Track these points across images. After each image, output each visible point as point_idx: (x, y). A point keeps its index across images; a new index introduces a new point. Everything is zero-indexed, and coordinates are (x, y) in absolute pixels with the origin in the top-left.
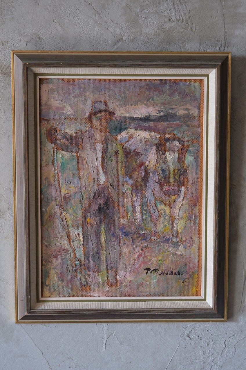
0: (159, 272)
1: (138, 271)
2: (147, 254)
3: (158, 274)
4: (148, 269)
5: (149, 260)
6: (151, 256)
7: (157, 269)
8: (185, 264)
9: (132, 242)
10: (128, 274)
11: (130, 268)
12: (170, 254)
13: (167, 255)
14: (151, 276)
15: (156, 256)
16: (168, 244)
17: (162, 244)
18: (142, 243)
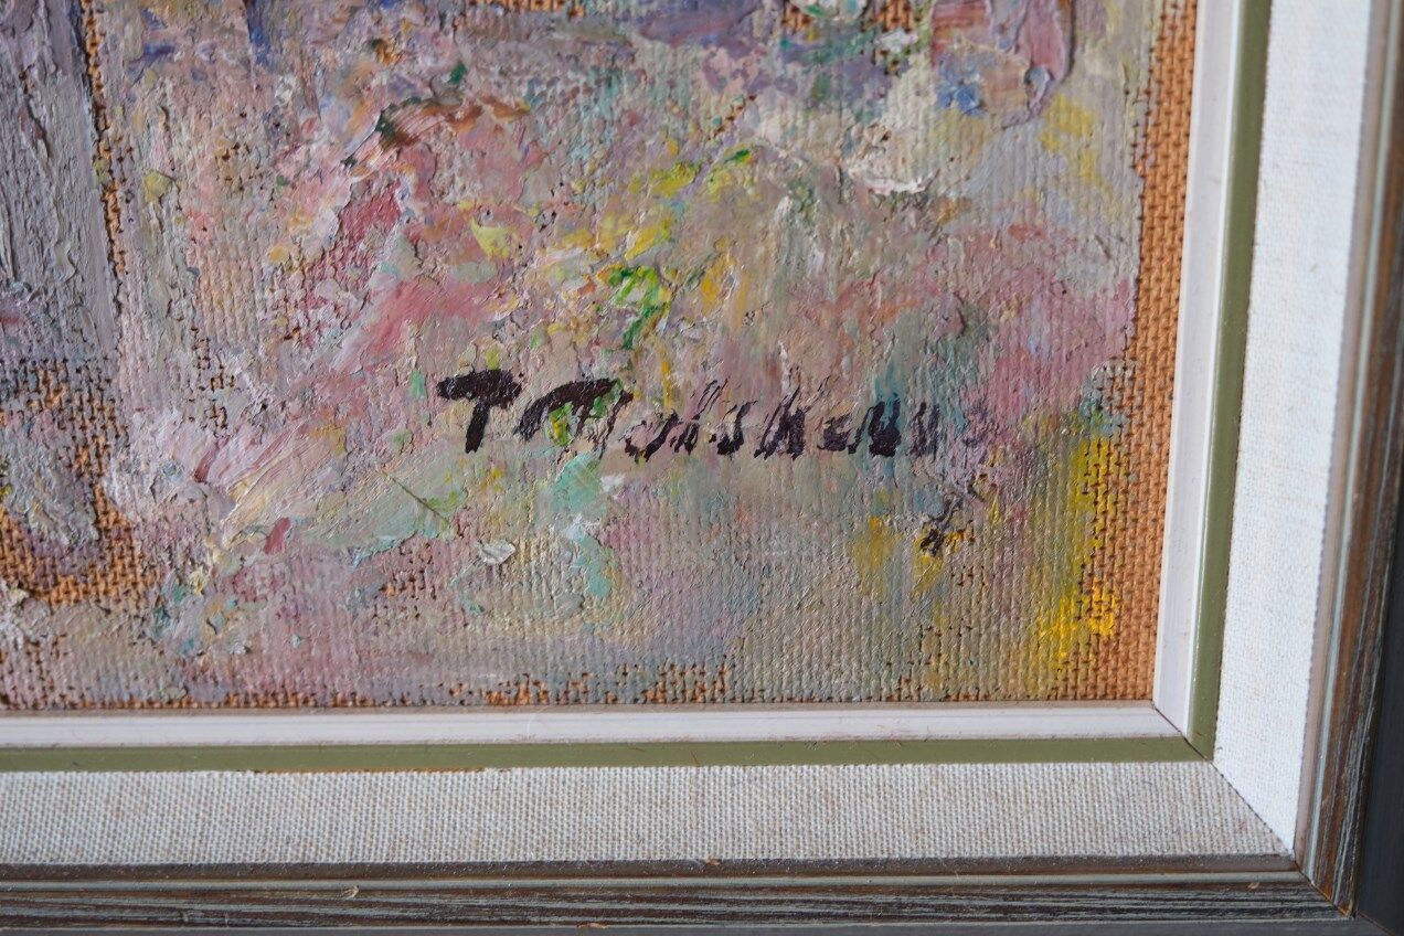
0: (634, 422)
1: (361, 407)
2: (462, 195)
3: (615, 445)
4: (489, 388)
5: (489, 270)
6: (511, 217)
7: (605, 386)
8: (967, 323)
9: (240, 24)
10: (239, 447)
11: (256, 368)
12: (771, 193)
13: (729, 198)
14: (527, 473)
15: (581, 220)
16: (737, 48)
17: (651, 53)
18: (376, 44)
